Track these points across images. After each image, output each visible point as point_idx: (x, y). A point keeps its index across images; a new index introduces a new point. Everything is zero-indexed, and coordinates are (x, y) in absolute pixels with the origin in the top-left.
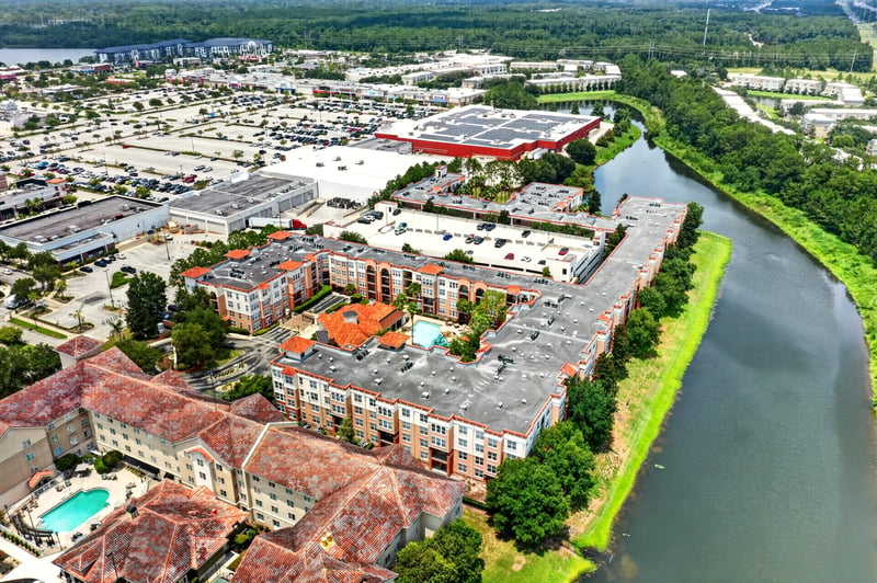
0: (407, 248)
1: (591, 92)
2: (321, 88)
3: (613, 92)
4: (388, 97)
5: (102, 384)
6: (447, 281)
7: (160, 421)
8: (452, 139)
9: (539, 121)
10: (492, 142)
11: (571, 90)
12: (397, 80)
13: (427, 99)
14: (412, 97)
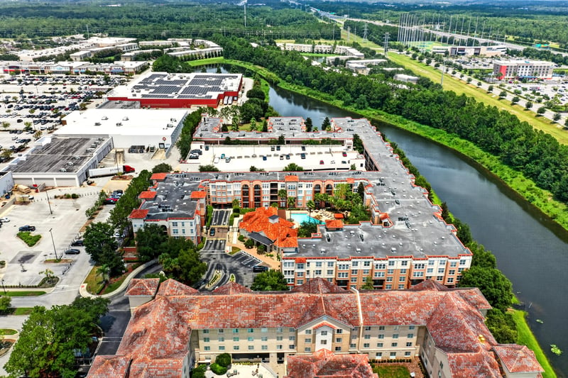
0: (253, 169)
1: (208, 59)
2: (10, 67)
3: (222, 58)
4: (74, 71)
5: (197, 307)
6: (304, 184)
7: (271, 316)
8: (167, 96)
9: (208, 79)
10: (197, 95)
11: (196, 59)
12: (67, 57)
13: (108, 70)
14: (95, 70)
